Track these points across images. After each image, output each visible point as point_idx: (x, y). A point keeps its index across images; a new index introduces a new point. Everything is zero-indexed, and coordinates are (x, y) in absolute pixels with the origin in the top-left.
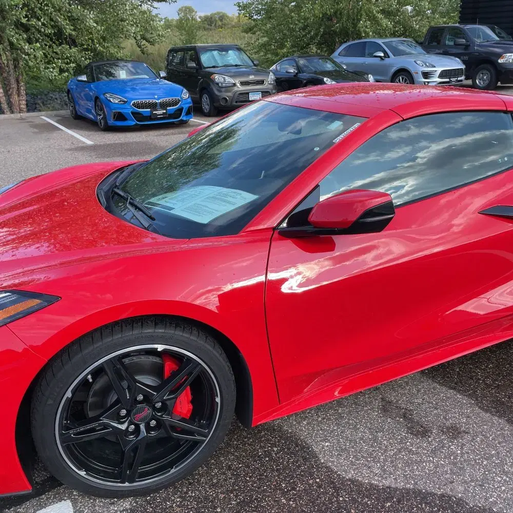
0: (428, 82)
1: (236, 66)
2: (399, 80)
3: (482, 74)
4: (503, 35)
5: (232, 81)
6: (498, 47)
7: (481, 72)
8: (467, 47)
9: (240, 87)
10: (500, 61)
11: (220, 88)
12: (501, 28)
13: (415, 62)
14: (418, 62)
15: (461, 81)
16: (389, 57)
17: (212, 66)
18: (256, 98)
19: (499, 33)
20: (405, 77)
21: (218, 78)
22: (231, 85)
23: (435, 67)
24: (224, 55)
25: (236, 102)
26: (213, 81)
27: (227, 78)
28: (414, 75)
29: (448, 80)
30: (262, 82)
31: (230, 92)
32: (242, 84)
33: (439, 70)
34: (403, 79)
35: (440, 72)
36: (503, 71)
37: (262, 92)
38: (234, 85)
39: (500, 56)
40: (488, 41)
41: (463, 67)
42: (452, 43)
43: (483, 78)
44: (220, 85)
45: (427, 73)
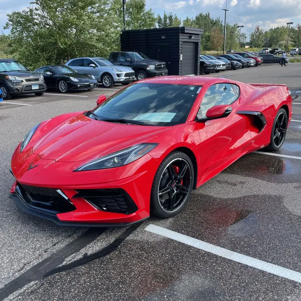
0: (120, 79)
1: (18, 71)
2: (105, 78)
3: (141, 75)
4: (145, 56)
5: (20, 79)
6: (144, 62)
7: (140, 74)
8: (131, 62)
9: (25, 82)
10: (148, 69)
11: (13, 83)
12: (144, 53)
13: (112, 69)
14: (114, 69)
15: (134, 78)
16: (97, 67)
17: (4, 71)
18: (36, 88)
19: (143, 55)
20: (108, 77)
21: (10, 78)
22: (20, 81)
23: (122, 71)
24: (9, 65)
25: (25, 91)
26: (8, 79)
27: (17, 77)
28: (113, 76)
29: (128, 78)
30: (37, 80)
31: (20, 85)
32: (27, 80)
33: (124, 73)
34: (107, 77)
35: (124, 74)
36: (150, 73)
37: (39, 85)
38: (22, 81)
39: (147, 67)
40: (140, 60)
41: (133, 71)
42: (124, 60)
43: (141, 77)
44: (13, 81)
45: (119, 74)
